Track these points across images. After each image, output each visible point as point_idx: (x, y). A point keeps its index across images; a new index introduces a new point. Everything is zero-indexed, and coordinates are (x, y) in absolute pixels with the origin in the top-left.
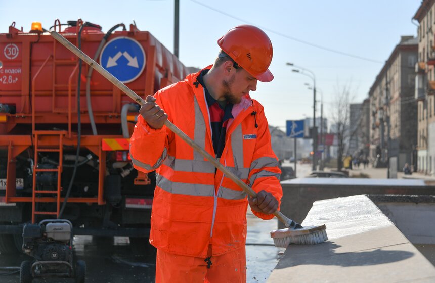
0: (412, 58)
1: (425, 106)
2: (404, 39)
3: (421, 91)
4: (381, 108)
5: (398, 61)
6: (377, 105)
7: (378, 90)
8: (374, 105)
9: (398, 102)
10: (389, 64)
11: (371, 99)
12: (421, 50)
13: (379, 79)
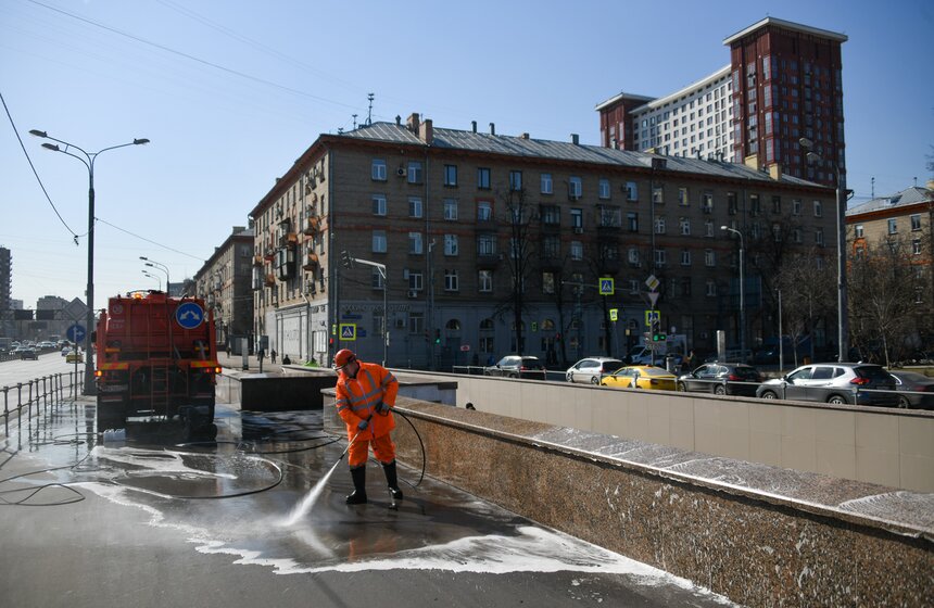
0: (245, 248)
1: (262, 296)
2: (237, 230)
3: (259, 282)
4: (212, 293)
5: (231, 251)
6: (206, 289)
7: (207, 275)
8: (202, 288)
9: (232, 289)
10: (220, 252)
11: (199, 283)
12: (257, 244)
13: (209, 264)
